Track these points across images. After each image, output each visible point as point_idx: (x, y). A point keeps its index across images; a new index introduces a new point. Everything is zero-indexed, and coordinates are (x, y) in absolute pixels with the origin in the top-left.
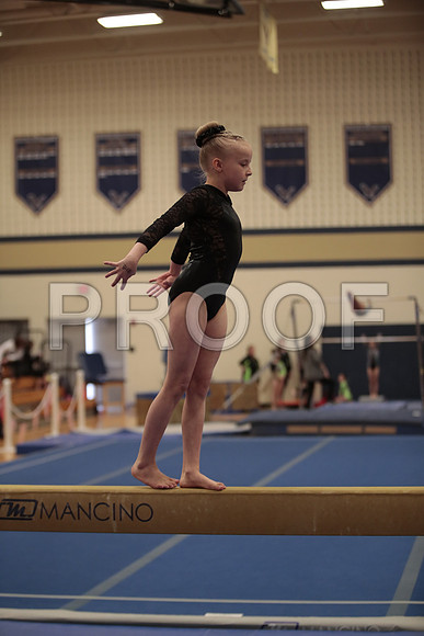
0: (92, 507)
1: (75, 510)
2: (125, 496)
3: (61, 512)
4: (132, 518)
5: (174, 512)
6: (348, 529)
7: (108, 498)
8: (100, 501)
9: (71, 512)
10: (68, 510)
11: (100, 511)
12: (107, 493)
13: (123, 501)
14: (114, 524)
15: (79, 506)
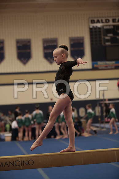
0: (14, 162)
1: (8, 164)
2: (24, 158)
3: (4, 165)
4: (27, 164)
5: (40, 161)
6: (92, 162)
7: (19, 159)
8: (17, 160)
9: (7, 164)
10: (6, 164)
11: (17, 163)
12: (19, 158)
13: (24, 160)
14: (21, 167)
15: (10, 162)
